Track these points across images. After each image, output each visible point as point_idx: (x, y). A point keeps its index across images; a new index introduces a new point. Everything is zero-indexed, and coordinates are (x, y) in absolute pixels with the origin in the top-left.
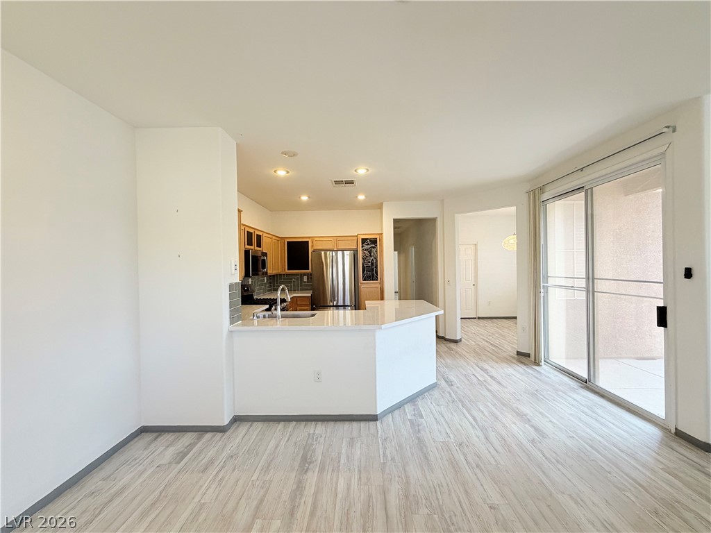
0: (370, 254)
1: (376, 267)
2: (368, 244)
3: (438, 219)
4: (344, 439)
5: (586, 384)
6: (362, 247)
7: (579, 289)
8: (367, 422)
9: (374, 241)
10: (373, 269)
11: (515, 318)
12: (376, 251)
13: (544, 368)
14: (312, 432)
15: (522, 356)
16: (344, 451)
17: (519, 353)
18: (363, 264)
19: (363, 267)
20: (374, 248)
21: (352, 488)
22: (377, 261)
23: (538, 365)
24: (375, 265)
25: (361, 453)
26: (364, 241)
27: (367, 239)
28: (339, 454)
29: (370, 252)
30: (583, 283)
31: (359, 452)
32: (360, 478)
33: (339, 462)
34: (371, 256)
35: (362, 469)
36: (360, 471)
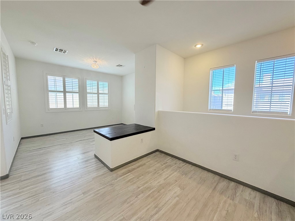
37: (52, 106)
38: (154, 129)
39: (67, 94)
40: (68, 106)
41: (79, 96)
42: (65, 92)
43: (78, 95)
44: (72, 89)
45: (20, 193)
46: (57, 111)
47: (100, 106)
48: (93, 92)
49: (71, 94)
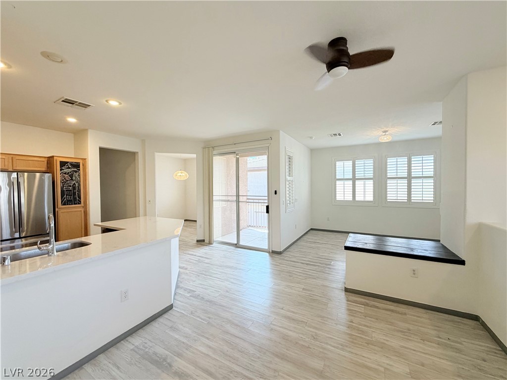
0: (72, 178)
1: (79, 191)
2: (69, 168)
3: (139, 153)
4: (167, 331)
5: (237, 246)
6: (61, 170)
7: (232, 201)
8: (167, 313)
9: (76, 166)
10: (74, 194)
11: (196, 221)
12: (79, 175)
13: (214, 244)
14: (132, 347)
15: (201, 242)
16: (177, 337)
17: (198, 241)
18: (62, 188)
19: (62, 192)
20: (76, 172)
21: (211, 345)
22: (79, 185)
23: (212, 244)
24: (77, 189)
25: (189, 329)
26: (63, 164)
27: (68, 162)
28: (176, 339)
29: (71, 176)
30: (235, 198)
31: (188, 329)
32: (207, 338)
33: (183, 343)
34: (72, 180)
35: (202, 334)
36: (203, 336)
37: (339, 197)
38: (462, 263)
39: (357, 182)
40: (357, 199)
41: (374, 184)
42: (354, 179)
43: (371, 182)
44: (363, 175)
45: (278, 266)
46: (344, 204)
47: (412, 201)
48: (398, 176)
49: (362, 182)
